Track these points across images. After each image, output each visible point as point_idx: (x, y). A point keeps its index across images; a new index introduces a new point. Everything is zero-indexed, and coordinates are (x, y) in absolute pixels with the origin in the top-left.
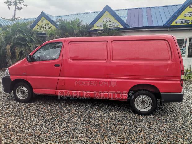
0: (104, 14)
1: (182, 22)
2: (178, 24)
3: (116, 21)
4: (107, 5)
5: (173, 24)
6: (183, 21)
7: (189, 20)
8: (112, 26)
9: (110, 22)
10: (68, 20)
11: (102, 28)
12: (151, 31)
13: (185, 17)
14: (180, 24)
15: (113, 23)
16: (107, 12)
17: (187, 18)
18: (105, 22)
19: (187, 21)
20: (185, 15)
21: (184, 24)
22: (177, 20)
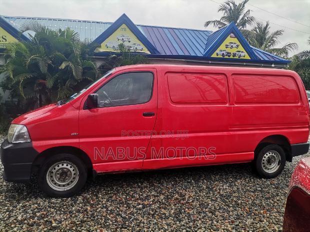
0: (120, 28)
1: (223, 54)
2: (219, 56)
3: (139, 42)
4: (124, 14)
5: (214, 55)
6: (224, 52)
7: (230, 53)
8: (132, 50)
9: (129, 42)
10: (54, 28)
11: (116, 51)
12: (188, 62)
13: (227, 48)
14: (222, 57)
15: (135, 44)
16: (124, 26)
17: (229, 50)
18: (121, 42)
19: (228, 53)
20: (227, 46)
21: (225, 57)
22: (218, 51)
